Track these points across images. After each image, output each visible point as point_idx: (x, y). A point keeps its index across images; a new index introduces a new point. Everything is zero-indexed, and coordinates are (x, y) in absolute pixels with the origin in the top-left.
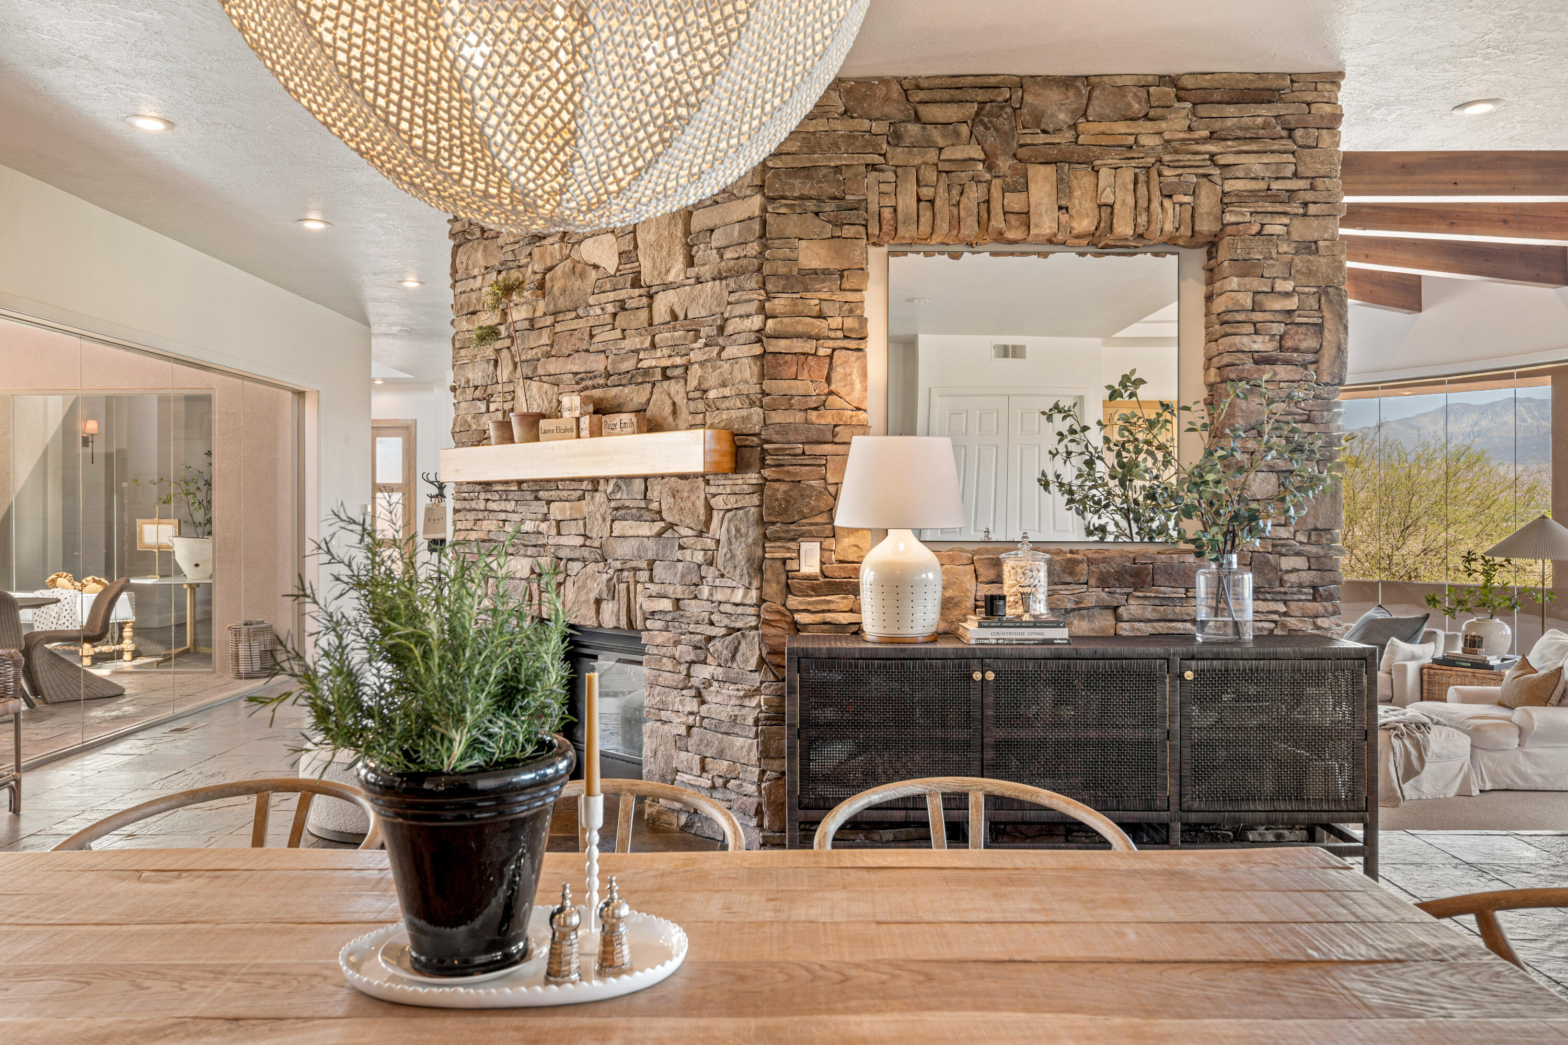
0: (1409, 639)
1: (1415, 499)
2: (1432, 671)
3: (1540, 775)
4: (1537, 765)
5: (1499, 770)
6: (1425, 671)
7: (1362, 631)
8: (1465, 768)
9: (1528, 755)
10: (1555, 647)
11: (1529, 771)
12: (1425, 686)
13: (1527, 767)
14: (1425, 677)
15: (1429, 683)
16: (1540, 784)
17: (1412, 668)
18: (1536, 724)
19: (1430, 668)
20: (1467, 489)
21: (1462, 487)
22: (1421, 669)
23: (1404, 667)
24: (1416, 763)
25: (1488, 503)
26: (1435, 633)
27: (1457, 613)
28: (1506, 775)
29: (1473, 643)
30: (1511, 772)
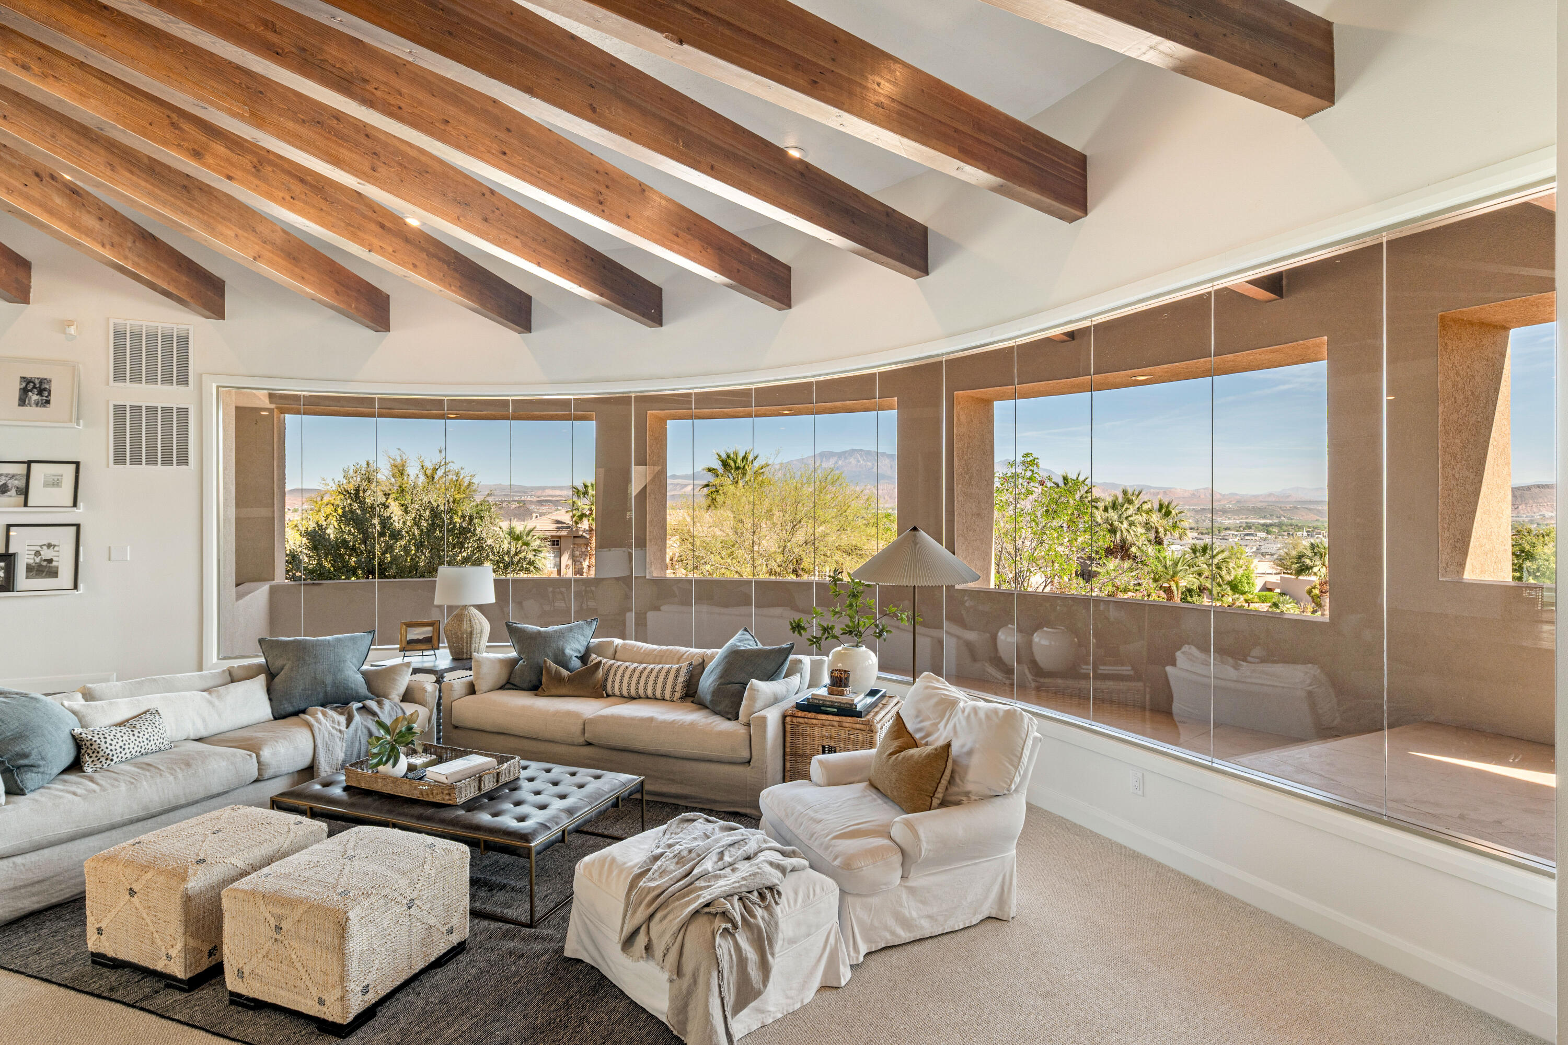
0: (770, 676)
1: (800, 505)
2: (795, 720)
3: (930, 917)
4: (924, 902)
5: (876, 924)
6: (788, 719)
7: (721, 667)
8: (832, 940)
9: (912, 891)
10: (933, 701)
11: (914, 914)
12: (788, 739)
13: (912, 909)
14: (788, 728)
15: (793, 734)
16: (928, 928)
17: (773, 717)
18: (924, 846)
19: (793, 716)
20: (832, 498)
21: (828, 497)
22: (784, 717)
23: (764, 719)
24: (754, 973)
25: (845, 508)
26: (801, 661)
27: (823, 642)
28: (886, 928)
29: (840, 680)
30: (891, 922)
